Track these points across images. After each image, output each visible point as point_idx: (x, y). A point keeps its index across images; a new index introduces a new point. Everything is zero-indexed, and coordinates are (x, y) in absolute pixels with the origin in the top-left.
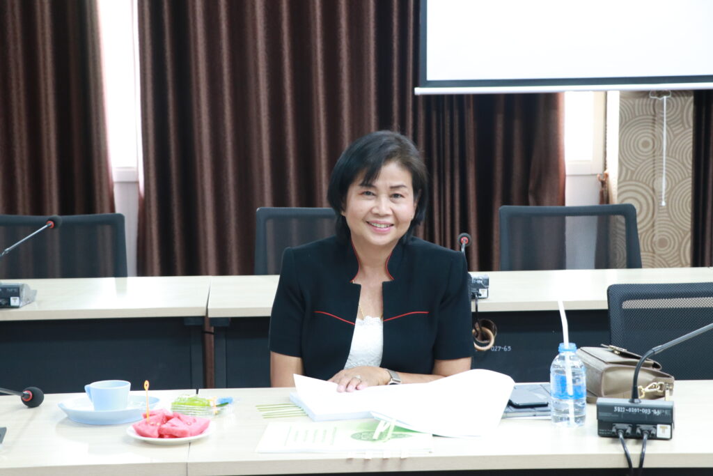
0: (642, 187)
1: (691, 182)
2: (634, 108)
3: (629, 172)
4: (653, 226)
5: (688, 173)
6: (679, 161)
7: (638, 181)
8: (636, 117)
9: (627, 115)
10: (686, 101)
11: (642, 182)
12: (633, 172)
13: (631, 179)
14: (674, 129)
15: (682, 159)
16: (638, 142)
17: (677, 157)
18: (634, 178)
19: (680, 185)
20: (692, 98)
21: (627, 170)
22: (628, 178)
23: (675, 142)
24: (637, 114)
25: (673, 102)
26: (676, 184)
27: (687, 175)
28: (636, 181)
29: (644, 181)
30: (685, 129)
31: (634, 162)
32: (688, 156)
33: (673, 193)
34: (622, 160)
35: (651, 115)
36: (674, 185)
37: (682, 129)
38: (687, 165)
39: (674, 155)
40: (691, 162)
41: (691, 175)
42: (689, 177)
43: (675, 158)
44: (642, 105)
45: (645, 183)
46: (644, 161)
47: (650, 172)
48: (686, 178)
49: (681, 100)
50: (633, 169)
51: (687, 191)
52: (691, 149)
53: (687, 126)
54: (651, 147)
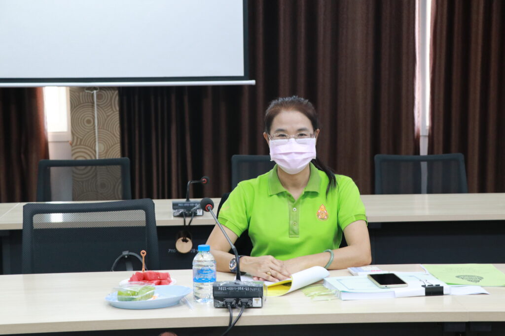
0: (88, 150)
1: (119, 146)
2: (79, 98)
3: (79, 140)
4: (96, 175)
5: (117, 140)
6: (111, 132)
7: (85, 145)
8: (81, 104)
9: (75, 103)
10: (113, 94)
11: (87, 146)
12: (81, 140)
13: (80, 144)
14: (107, 112)
15: (113, 130)
16: (84, 120)
17: (110, 130)
18: (82, 143)
19: (112, 148)
20: (117, 92)
21: (77, 138)
22: (78, 143)
23: (108, 120)
24: (82, 102)
25: (105, 94)
26: (110, 148)
27: (117, 142)
28: (83, 145)
29: (89, 145)
30: (114, 112)
31: (81, 133)
32: (117, 129)
33: (108, 153)
34: (74, 132)
35: (91, 103)
36: (108, 148)
37: (112, 112)
38: (116, 135)
39: (107, 129)
40: (119, 134)
41: (119, 141)
42: (118, 143)
43: (108, 131)
44: (85, 95)
45: (89, 147)
46: (88, 132)
47: (92, 140)
48: (116, 144)
49: (109, 93)
50: (81, 138)
51: (117, 153)
52: (118, 125)
53: (115, 110)
54: (92, 123)
